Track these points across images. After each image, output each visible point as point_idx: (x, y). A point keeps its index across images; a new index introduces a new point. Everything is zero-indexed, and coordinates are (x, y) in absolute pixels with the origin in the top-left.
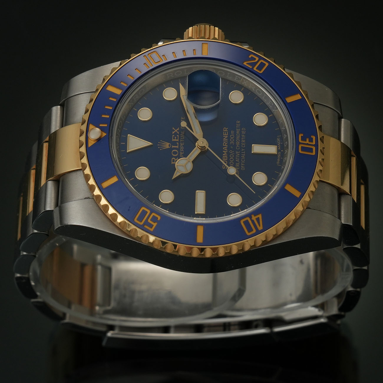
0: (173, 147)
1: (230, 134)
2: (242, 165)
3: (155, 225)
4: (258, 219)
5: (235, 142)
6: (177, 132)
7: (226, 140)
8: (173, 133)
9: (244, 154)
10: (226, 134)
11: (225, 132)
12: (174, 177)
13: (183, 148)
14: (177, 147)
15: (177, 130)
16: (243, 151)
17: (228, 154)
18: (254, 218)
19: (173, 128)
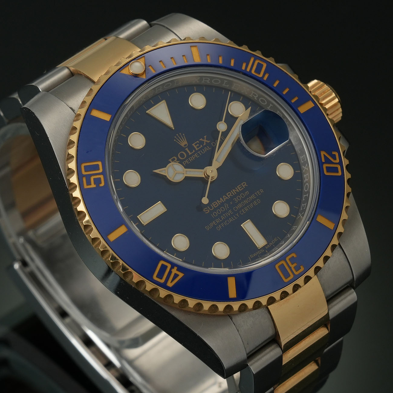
0: (187, 149)
1: (243, 191)
2: (221, 225)
3: (93, 185)
4: (176, 276)
5: (239, 202)
6: (205, 143)
7: (234, 193)
8: (200, 140)
9: (234, 218)
10: (241, 189)
11: (241, 186)
12: (157, 171)
13: (193, 159)
14: (190, 153)
15: (206, 141)
16: (236, 216)
17: (222, 204)
18: (174, 271)
19: (205, 137)
